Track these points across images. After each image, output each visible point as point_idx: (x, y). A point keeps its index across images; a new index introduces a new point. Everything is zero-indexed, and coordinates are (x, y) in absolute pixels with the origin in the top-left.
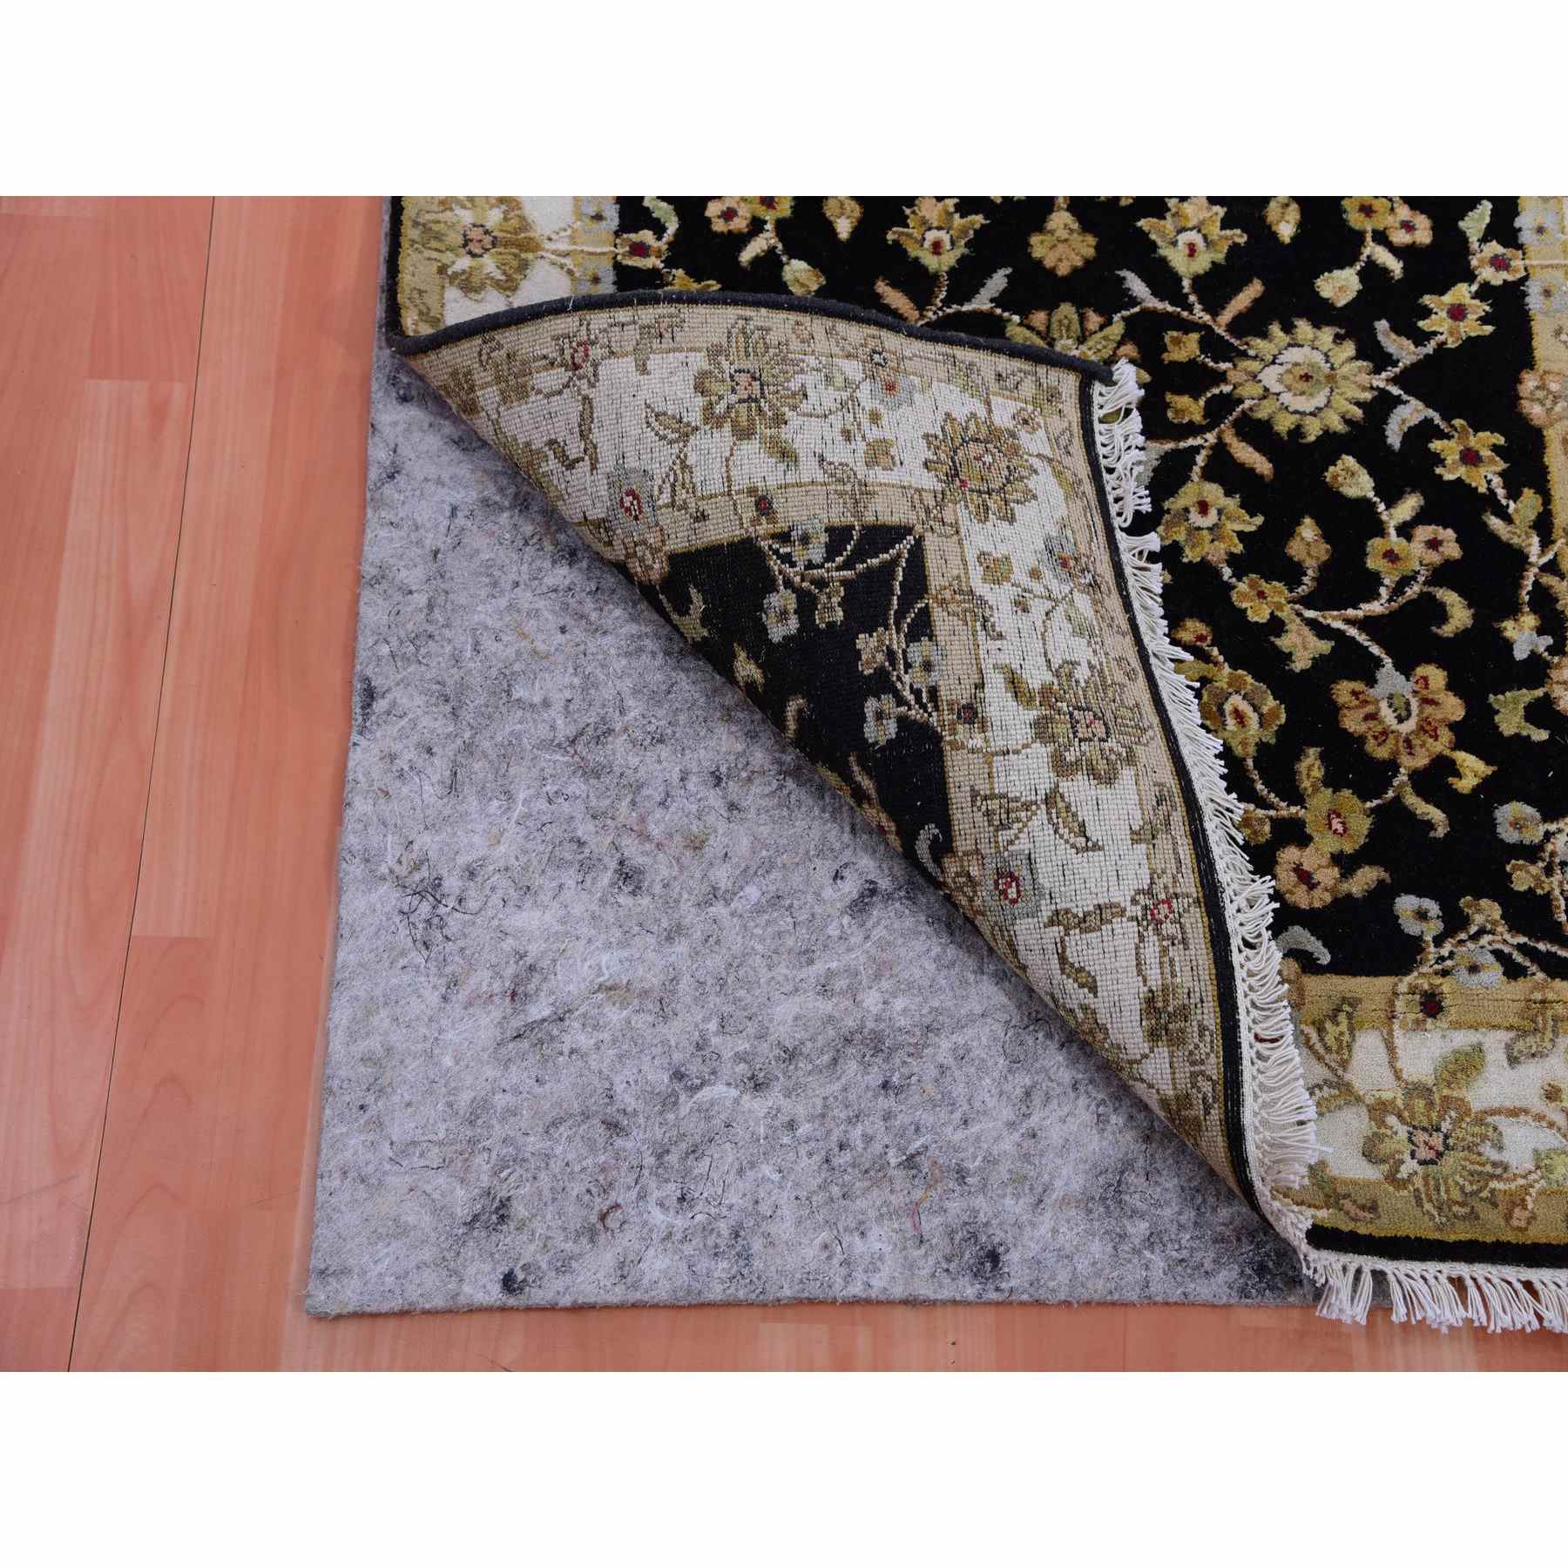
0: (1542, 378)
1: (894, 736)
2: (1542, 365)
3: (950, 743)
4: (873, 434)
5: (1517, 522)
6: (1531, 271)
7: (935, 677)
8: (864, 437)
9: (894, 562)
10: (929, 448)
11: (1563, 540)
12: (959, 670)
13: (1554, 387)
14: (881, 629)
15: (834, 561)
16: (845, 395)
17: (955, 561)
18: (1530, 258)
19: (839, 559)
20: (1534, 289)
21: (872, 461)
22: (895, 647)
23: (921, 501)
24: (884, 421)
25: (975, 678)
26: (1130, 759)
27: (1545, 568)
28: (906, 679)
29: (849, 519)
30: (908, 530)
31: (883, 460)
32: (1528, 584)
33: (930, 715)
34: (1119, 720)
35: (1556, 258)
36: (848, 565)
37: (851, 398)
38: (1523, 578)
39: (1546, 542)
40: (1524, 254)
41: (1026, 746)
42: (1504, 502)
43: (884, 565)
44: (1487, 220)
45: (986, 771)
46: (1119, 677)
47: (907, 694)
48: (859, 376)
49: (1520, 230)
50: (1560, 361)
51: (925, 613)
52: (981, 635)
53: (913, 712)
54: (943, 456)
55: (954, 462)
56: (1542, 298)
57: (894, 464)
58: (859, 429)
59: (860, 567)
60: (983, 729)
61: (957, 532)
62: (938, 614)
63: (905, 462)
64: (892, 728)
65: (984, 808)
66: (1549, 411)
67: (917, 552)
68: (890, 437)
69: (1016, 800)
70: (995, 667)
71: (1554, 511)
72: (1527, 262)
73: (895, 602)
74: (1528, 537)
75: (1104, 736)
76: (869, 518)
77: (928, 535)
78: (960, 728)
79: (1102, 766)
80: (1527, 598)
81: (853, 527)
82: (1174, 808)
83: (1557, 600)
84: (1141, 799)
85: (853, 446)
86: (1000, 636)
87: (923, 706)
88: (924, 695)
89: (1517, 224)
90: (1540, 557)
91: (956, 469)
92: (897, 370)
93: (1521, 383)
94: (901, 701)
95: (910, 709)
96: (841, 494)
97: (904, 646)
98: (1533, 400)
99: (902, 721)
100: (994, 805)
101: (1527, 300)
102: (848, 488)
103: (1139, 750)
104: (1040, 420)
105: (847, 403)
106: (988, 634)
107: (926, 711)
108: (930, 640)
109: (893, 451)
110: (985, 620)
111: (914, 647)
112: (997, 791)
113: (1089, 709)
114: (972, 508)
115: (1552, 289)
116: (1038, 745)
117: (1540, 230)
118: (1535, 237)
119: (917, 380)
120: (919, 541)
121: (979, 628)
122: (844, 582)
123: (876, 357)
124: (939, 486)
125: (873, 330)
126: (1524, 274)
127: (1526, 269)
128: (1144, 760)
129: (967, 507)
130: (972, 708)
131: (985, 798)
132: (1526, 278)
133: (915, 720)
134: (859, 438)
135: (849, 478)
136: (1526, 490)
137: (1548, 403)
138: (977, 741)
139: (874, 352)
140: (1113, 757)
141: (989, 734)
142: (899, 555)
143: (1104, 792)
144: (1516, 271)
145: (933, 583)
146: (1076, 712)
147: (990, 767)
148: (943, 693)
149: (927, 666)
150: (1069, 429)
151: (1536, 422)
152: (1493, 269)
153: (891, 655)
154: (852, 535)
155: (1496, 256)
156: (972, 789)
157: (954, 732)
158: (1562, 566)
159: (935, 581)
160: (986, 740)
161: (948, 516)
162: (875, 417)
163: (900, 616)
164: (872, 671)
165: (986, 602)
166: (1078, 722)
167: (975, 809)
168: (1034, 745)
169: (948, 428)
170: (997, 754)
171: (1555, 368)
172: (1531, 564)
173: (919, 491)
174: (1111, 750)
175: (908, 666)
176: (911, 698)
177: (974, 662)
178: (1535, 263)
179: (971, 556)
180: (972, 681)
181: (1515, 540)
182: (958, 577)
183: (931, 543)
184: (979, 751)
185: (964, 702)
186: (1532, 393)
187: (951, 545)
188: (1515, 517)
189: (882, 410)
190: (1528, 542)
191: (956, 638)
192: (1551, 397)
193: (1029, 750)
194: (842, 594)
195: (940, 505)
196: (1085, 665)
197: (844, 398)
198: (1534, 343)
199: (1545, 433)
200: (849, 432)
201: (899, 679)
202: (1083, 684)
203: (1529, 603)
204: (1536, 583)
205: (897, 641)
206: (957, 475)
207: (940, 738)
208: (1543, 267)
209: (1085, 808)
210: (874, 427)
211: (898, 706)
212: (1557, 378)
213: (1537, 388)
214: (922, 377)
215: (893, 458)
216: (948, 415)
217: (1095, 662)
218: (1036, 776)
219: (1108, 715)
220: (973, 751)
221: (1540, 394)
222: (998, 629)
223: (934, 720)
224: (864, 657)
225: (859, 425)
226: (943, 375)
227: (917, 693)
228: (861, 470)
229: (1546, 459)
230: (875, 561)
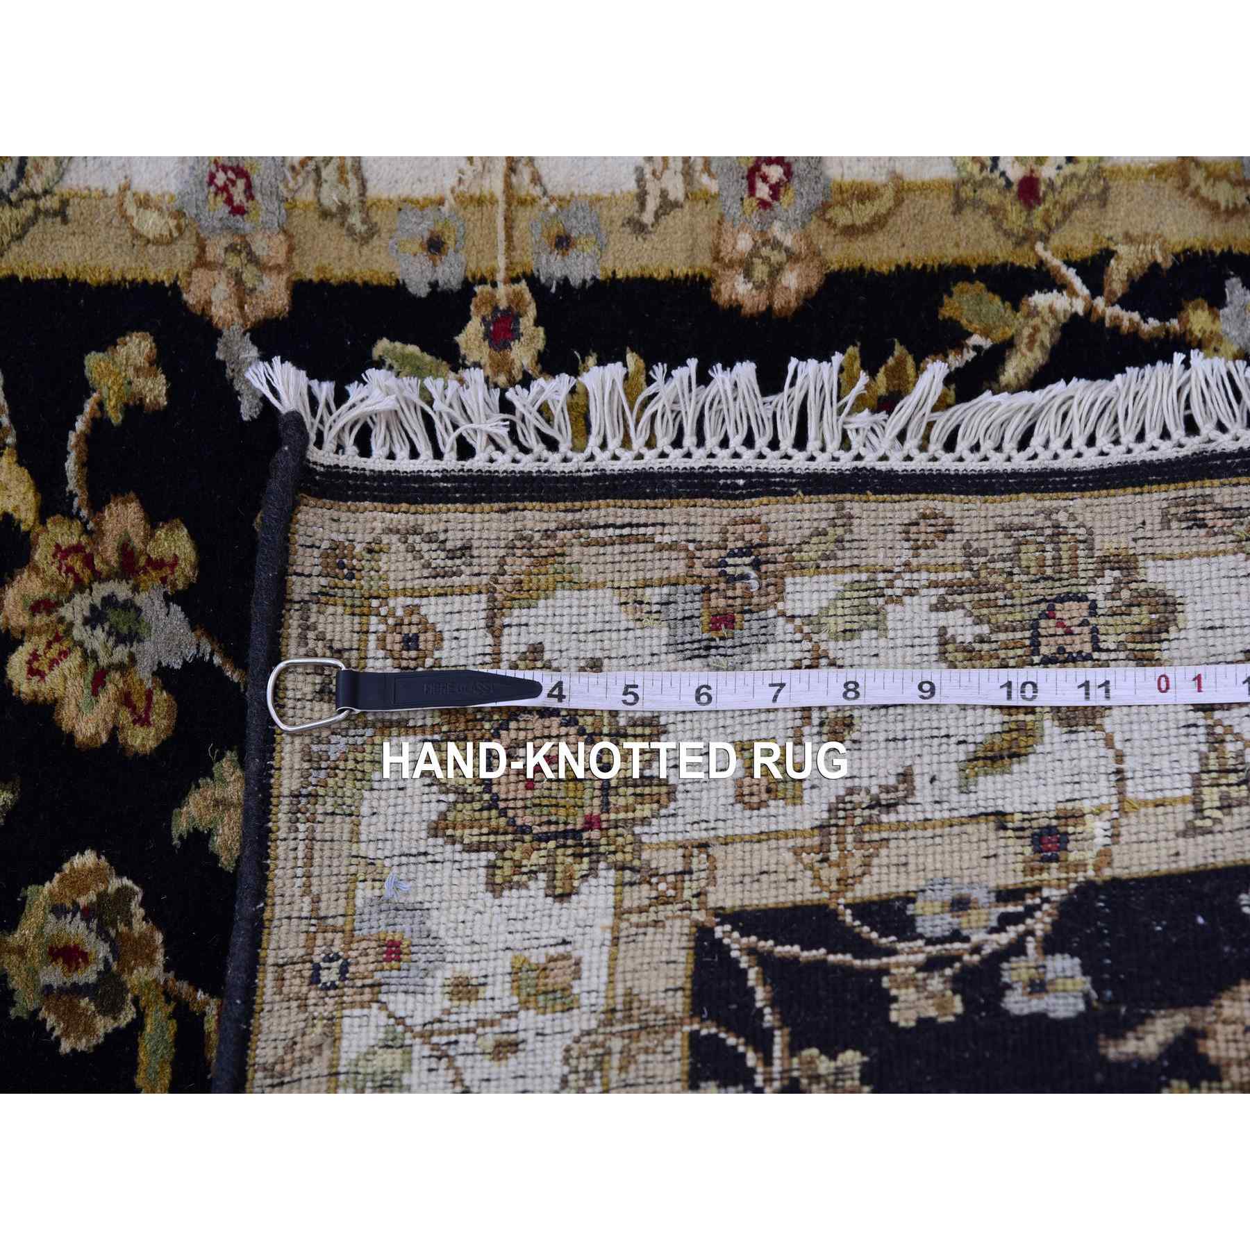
0: (731, 265)
1: (1077, 960)
2: (703, 262)
3: (1097, 869)
4: (500, 994)
5: (1010, 332)
6: (519, 270)
7: (979, 895)
8: (510, 1014)
9: (763, 960)
10: (520, 886)
11: (1039, 247)
12: (971, 856)
13: (744, 243)
14: (886, 983)
15: (753, 1071)
16: (420, 1049)
17: (763, 855)
18: (493, 271)
19: (751, 1059)
20: (553, 267)
21: (563, 1000)
22: (921, 958)
23: (641, 910)
24: (474, 971)
25: (986, 829)
26: (1125, 564)
27: (1096, 288)
28: (975, 938)
29: (678, 1042)
30: (702, 935)
31: (558, 977)
32: (1129, 318)
33: (1046, 900)
34: (1049, 571)
35: (492, 220)
36: (763, 1044)
37: (426, 1036)
38: (1116, 328)
39: (1046, 280)
40: (483, 281)
41: (1109, 742)
42: (970, 355)
43: (765, 979)
44: (413, 349)
45: (1151, 810)
46: (950, 551)
47: (1004, 938)
48: (377, 1016)
49: (434, 285)
50: (692, 227)
51: (863, 910)
52: (905, 813)
53: (1039, 926)
54: (537, 858)
55: (546, 838)
56: (573, 253)
57: (565, 957)
58: (492, 1023)
59: (769, 1019)
60: (1078, 816)
61: (703, 846)
62: (866, 890)
63: (562, 934)
64: (1064, 965)
65: (1218, 814)
66: (792, 257)
67: (744, 920)
68: (505, 963)
69: (1203, 758)
70: (964, 789)
71: (982, 261)
72: (500, 276)
73: (840, 957)
74: (1034, 313)
75: (1085, 605)
76: (678, 1004)
77: (713, 900)
78: (1073, 857)
79: (1143, 616)
80: (1153, 323)
81: (694, 1036)
82: (1207, 499)
83: (1155, 266)
84: (1198, 554)
85: (530, 1036)
86: (906, 776)
87: (1030, 911)
88: (1011, 908)
89: (422, 291)
90: (1073, 293)
91: (565, 834)
92: (350, 937)
93: (740, 307)
94: (1017, 948)
95: (1031, 932)
96: (628, 1058)
97: (920, 943)
98: (773, 285)
99: (1051, 946)
100: (1211, 797)
101: (575, 281)
102: (616, 1044)
103: (1105, 544)
104: (399, 604)
105: (436, 1047)
106: (904, 801)
107: (1038, 907)
108: (913, 901)
109: (538, 957)
110: (876, 804)
111: (923, 926)
112: (1188, 792)
113: (1035, 626)
114: (645, 810)
115: (554, 231)
116: (1107, 721)
117: (435, 246)
118: (450, 257)
119: (364, 893)
120: (723, 916)
121: (892, 817)
122: (794, 1048)
123: (326, 977)
124: (607, 876)
125: (267, 981)
126: (523, 284)
127: (515, 280)
128: (1124, 541)
129: (644, 821)
130: (1040, 836)
131: (1199, 811)
132: (533, 281)
133: (1053, 924)
134: (512, 1024)
135: (594, 1045)
136: (946, 312)
137: (777, 257)
138: (1097, 828)
139: (315, 979)
140: (1125, 594)
141: (1087, 806)
142: (751, 951)
143: (1191, 616)
144: (517, 299)
145: (808, 896)
146: (1044, 650)
147: (1145, 803)
148: (1013, 879)
149: (960, 905)
150: (404, 534)
151: (815, 281)
152: (515, 345)
153: (932, 965)
154: (709, 1036)
155: (488, 336)
156: (1184, 834)
157: (1080, 866)
158: (1089, 253)
159: (804, 892)
160: (1098, 813)
161: (671, 861)
162: (464, 989)
163: (865, 949)
164: (958, 999)
165: (840, 799)
166: (1061, 650)
167: (1218, 827)
168: (1108, 728)
169: (469, 835)
170: (1121, 793)
171: (706, 240)
172: (1090, 310)
173: (620, 912)
174: (1111, 596)
175: (956, 936)
176: (1012, 932)
177: (956, 829)
178: (501, 262)
179: (753, 823)
180: (992, 835)
181: (1045, 337)
182: (797, 852)
183: (727, 896)
184: (1115, 824)
185: (1028, 851)
186: (758, 287)
187: (731, 860)
188: (999, 335)
189: (445, 974)
190: (1047, 315)
191: (912, 860)
192: (765, 251)
193: (1117, 737)
194: (814, 1051)
195: (649, 875)
196: (943, 618)
197: (426, 1051)
198: (662, 275)
199: (835, 267)
200: (498, 1045)
201: (976, 950)
202: (985, 629)
203: (1163, 318)
204: (1127, 302)
205: (909, 955)
206: (576, 834)
207: (1090, 884)
208: (510, 247)
209: (1220, 649)
210: (488, 992)
211: (1025, 954)
212: (727, 237)
213: (748, 275)
214: (353, 879)
215: (552, 959)
216: (435, 830)
217: (933, 595)
218: (1163, 726)
219: (1040, 589)
220: (1115, 836)
221: (760, 271)
222: (892, 781)
223: (1055, 894)
224: (932, 1013)
225: (482, 1023)
226: (341, 827)
227: (1006, 921)
228: (581, 1021)
229: (885, 269)
230: (760, 994)
